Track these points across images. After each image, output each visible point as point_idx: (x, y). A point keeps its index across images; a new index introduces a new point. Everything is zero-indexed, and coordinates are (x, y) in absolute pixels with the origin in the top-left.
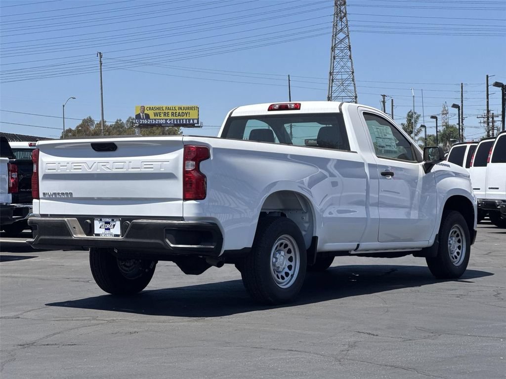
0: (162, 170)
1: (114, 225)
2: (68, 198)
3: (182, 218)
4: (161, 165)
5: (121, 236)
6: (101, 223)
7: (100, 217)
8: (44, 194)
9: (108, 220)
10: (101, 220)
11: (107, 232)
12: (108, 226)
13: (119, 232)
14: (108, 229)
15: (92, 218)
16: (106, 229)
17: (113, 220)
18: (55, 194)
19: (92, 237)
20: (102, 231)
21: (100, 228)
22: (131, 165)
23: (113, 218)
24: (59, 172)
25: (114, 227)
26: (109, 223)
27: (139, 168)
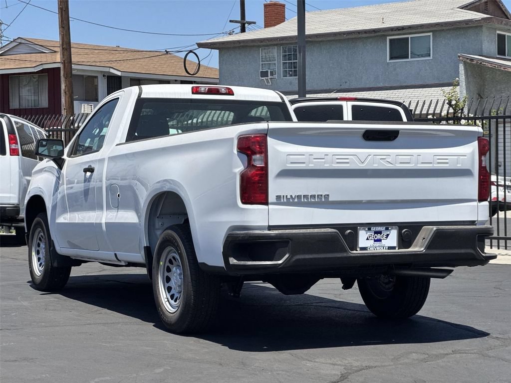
0: (459, 166)
1: (388, 235)
2: (323, 202)
4: (457, 159)
5: (397, 248)
6: (368, 233)
7: (369, 226)
8: (278, 197)
9: (379, 229)
10: (369, 229)
11: (377, 244)
12: (378, 236)
13: (395, 244)
14: (380, 240)
15: (355, 228)
16: (375, 241)
17: (387, 229)
18: (299, 197)
19: (355, 252)
20: (370, 243)
21: (367, 239)
22: (421, 159)
23: (388, 226)
24: (311, 166)
25: (387, 237)
26: (380, 233)
27: (431, 163)
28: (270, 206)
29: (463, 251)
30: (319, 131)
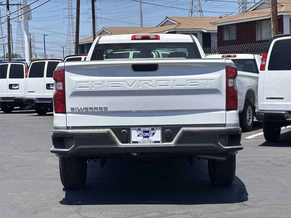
0: (208, 87)
1: (154, 134)
2: (104, 112)
3: (224, 125)
4: (206, 82)
5: (161, 142)
6: (139, 132)
7: (138, 127)
8: (72, 109)
9: (146, 129)
10: (139, 129)
11: (146, 139)
12: (147, 134)
13: (159, 139)
15: (128, 128)
16: (144, 137)
17: (153, 129)
18: (86, 109)
19: (129, 144)
20: (140, 139)
21: (138, 136)
22: (176, 83)
23: (154, 127)
24: (93, 89)
25: (153, 135)
26: (148, 132)
27: (185, 85)
28: (68, 115)
29: (206, 145)
30: (98, 66)
